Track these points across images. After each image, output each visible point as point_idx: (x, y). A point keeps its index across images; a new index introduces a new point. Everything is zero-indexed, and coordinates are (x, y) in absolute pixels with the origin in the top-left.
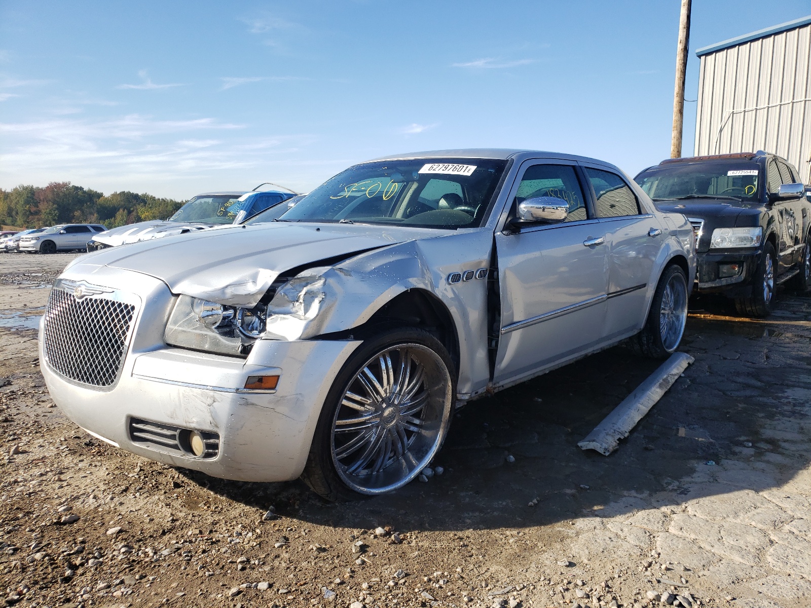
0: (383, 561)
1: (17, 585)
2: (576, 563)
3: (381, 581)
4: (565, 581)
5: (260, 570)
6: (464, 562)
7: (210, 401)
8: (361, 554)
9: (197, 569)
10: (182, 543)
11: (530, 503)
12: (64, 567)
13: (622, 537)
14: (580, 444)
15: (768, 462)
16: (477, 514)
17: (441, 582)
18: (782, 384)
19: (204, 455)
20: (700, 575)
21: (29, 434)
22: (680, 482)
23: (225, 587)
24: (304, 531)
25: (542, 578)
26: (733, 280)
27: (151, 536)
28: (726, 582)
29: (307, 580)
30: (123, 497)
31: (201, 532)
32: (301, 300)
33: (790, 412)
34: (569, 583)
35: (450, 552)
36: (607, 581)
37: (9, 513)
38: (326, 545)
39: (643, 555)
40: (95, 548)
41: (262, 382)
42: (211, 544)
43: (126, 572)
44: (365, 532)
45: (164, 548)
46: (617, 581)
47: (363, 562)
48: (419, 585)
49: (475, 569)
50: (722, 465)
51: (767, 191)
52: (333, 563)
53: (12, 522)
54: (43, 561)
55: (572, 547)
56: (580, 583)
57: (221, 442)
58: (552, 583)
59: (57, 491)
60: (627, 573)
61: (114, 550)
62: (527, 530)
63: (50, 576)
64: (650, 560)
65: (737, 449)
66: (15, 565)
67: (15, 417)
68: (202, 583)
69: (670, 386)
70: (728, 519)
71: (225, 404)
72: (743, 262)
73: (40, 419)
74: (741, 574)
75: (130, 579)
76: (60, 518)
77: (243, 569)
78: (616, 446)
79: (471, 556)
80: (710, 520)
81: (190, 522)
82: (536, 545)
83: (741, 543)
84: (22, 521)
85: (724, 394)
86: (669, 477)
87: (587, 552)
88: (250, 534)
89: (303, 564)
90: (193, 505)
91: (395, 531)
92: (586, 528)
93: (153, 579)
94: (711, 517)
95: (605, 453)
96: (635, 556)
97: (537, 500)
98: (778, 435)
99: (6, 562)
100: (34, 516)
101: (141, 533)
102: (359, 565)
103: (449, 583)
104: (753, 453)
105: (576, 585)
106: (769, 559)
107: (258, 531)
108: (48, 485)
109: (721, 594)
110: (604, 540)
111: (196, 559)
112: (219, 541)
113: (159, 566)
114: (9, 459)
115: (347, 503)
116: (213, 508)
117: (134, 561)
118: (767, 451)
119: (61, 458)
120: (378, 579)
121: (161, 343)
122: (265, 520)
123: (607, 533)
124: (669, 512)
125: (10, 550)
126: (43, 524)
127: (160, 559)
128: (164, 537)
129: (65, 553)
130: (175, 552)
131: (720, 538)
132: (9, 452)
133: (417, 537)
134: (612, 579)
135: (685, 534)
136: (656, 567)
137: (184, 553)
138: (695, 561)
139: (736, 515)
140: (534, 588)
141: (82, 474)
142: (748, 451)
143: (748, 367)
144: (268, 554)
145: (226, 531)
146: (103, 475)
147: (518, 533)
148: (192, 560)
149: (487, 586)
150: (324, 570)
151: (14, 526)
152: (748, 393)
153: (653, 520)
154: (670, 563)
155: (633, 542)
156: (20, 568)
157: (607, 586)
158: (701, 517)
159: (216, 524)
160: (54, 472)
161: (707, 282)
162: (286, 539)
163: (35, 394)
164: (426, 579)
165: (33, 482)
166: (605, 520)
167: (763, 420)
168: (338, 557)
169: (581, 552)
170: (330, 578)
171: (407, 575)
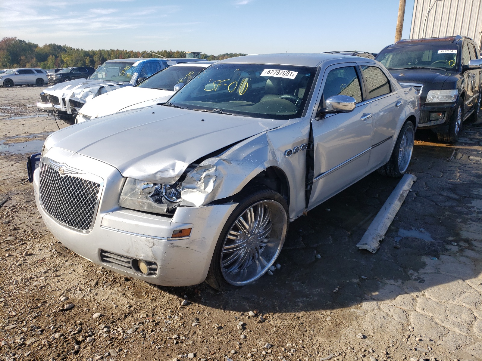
0: (256, 336)
1: (48, 357)
2: (366, 335)
3: (258, 351)
4: (363, 350)
5: (187, 343)
6: (303, 335)
7: (151, 245)
8: (243, 331)
9: (150, 344)
10: (138, 324)
11: (335, 291)
12: (73, 343)
13: (390, 316)
14: (358, 246)
15: (467, 257)
16: (304, 299)
17: (292, 351)
18: (470, 197)
19: (148, 274)
20: (439, 344)
21: (31, 239)
22: (418, 273)
23: (169, 357)
24: (207, 313)
25: (349, 348)
26: (438, 122)
27: (119, 319)
28: (453, 348)
29: (215, 351)
30: (97, 288)
31: (147, 315)
32: (202, 181)
33: (476, 218)
34: (365, 351)
35: (294, 328)
36: (386, 349)
37: (33, 303)
38: (222, 324)
39: (404, 329)
40: (88, 329)
41: (182, 233)
42: (156, 325)
43: (110, 347)
44: (243, 314)
45: (129, 328)
46: (392, 349)
47: (245, 337)
48: (280, 354)
49: (310, 341)
50: (441, 259)
51: (462, 64)
52: (228, 337)
53: (36, 310)
54: (60, 339)
55: (362, 324)
56: (371, 351)
57: (158, 267)
58: (355, 351)
59: (57, 284)
60: (397, 343)
61: (100, 330)
62: (335, 311)
63: (66, 350)
64: (409, 333)
65: (448, 247)
66: (45, 342)
67: (20, 226)
68: (155, 354)
69: (404, 199)
70: (449, 302)
71: (160, 247)
72: (445, 112)
73: (35, 227)
74: (460, 342)
75: (113, 352)
76: (63, 306)
77: (177, 343)
78: (378, 246)
79: (306, 331)
80: (439, 303)
81: (139, 307)
82: (342, 322)
83: (459, 320)
84: (41, 309)
85: (436, 204)
86: (412, 269)
87: (372, 327)
88: (176, 317)
89: (211, 339)
90: (139, 295)
91: (260, 313)
92: (369, 309)
93: (127, 352)
94: (439, 300)
95: (372, 251)
96: (400, 330)
97: (338, 288)
98: (471, 236)
99: (38, 341)
100: (48, 304)
101: (113, 317)
102: (243, 339)
103: (296, 352)
104: (457, 250)
105: (369, 352)
106: (475, 331)
107: (180, 314)
108: (50, 280)
109: (451, 357)
110: (381, 318)
111: (148, 336)
112: (159, 322)
113: (128, 341)
114: (24, 260)
115: (228, 292)
116: (151, 296)
117: (113, 338)
118: (466, 248)
119: (54, 259)
120: (256, 350)
121: (117, 206)
122: (183, 305)
123: (381, 312)
124: (415, 296)
125: (39, 331)
126: (54, 311)
127: (128, 336)
128: (126, 319)
129: (72, 333)
130: (135, 331)
131: (447, 316)
132: (22, 254)
133: (273, 317)
134: (389, 347)
135: (426, 313)
136: (413, 338)
137: (141, 333)
138: (434, 334)
139: (454, 298)
140: (345, 355)
141: (69, 271)
142: (454, 248)
143: (448, 183)
144: (189, 332)
145: (162, 315)
146: (81, 271)
147: (331, 313)
148: (146, 337)
149: (318, 353)
150: (223, 343)
151: (38, 313)
152: (450, 203)
153: (406, 302)
154: (421, 336)
155: (397, 319)
156: (48, 345)
157: (387, 353)
158: (433, 300)
159: (155, 309)
160: (52, 270)
161: (422, 123)
162: (198, 319)
163: (28, 208)
164: (283, 349)
165: (42, 278)
166: (379, 303)
167: (461, 224)
168: (230, 333)
169: (369, 327)
170: (228, 349)
171: (272, 346)
